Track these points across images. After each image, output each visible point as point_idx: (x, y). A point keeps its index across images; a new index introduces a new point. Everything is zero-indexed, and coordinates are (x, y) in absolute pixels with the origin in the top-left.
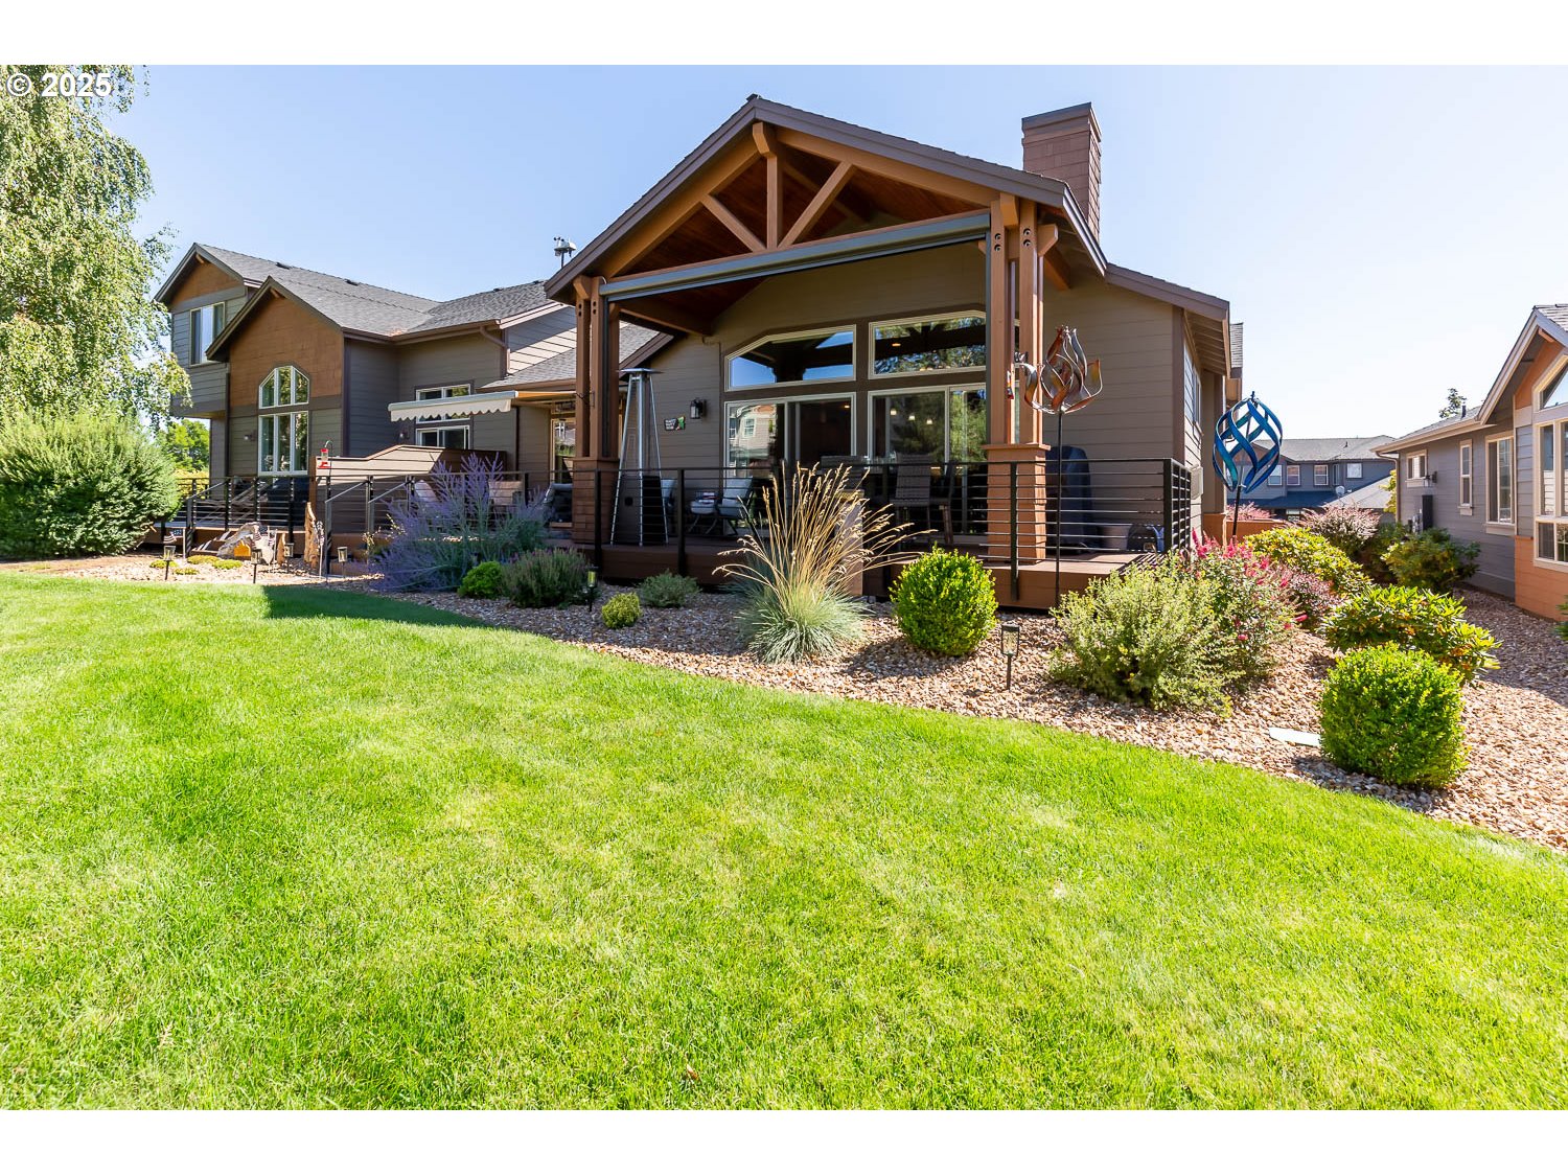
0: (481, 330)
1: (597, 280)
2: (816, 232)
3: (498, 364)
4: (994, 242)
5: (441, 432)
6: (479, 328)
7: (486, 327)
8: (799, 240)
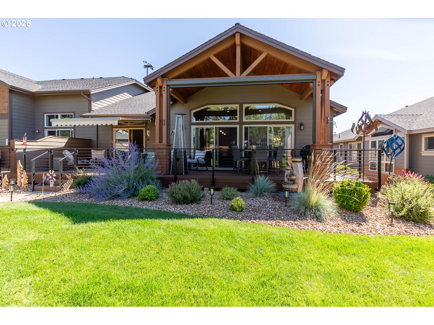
0: (82, 93)
1: (165, 79)
2: (255, 72)
3: (87, 107)
4: (317, 84)
5: (58, 131)
6: (81, 92)
7: (84, 92)
8: (248, 75)
